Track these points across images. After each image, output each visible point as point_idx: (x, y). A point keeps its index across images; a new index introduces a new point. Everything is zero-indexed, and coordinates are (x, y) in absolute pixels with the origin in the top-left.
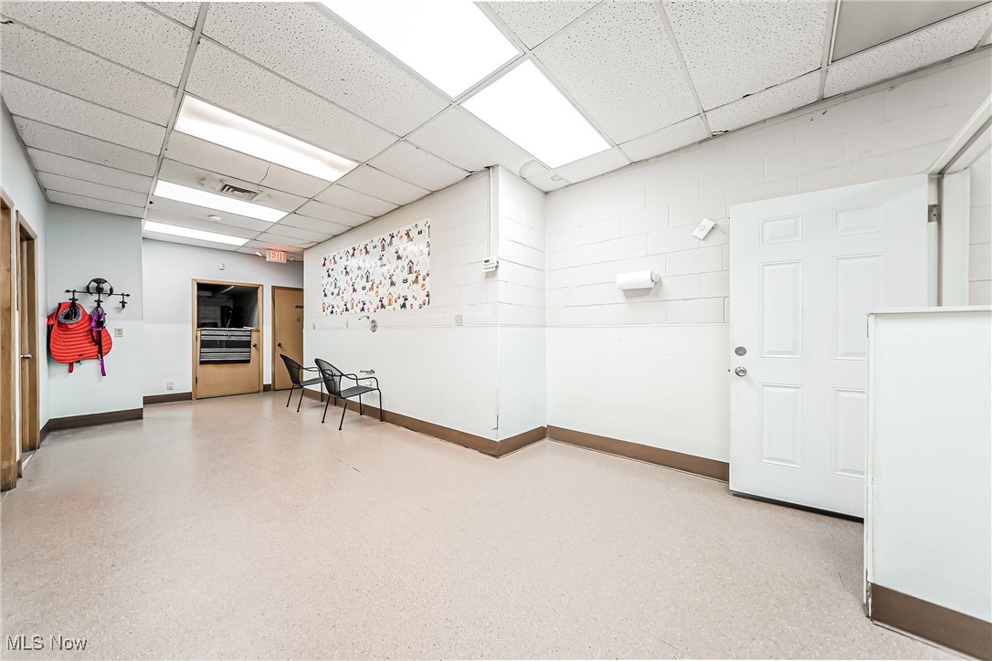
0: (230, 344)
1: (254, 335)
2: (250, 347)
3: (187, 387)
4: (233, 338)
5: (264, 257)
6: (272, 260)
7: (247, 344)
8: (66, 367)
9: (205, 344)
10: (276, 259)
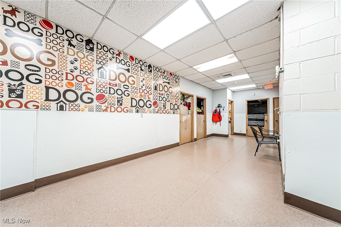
0: (257, 120)
1: (266, 117)
2: (264, 121)
3: (244, 132)
4: (258, 118)
5: (264, 88)
6: (267, 88)
7: (263, 120)
8: (215, 123)
9: (249, 120)
10: (269, 88)
